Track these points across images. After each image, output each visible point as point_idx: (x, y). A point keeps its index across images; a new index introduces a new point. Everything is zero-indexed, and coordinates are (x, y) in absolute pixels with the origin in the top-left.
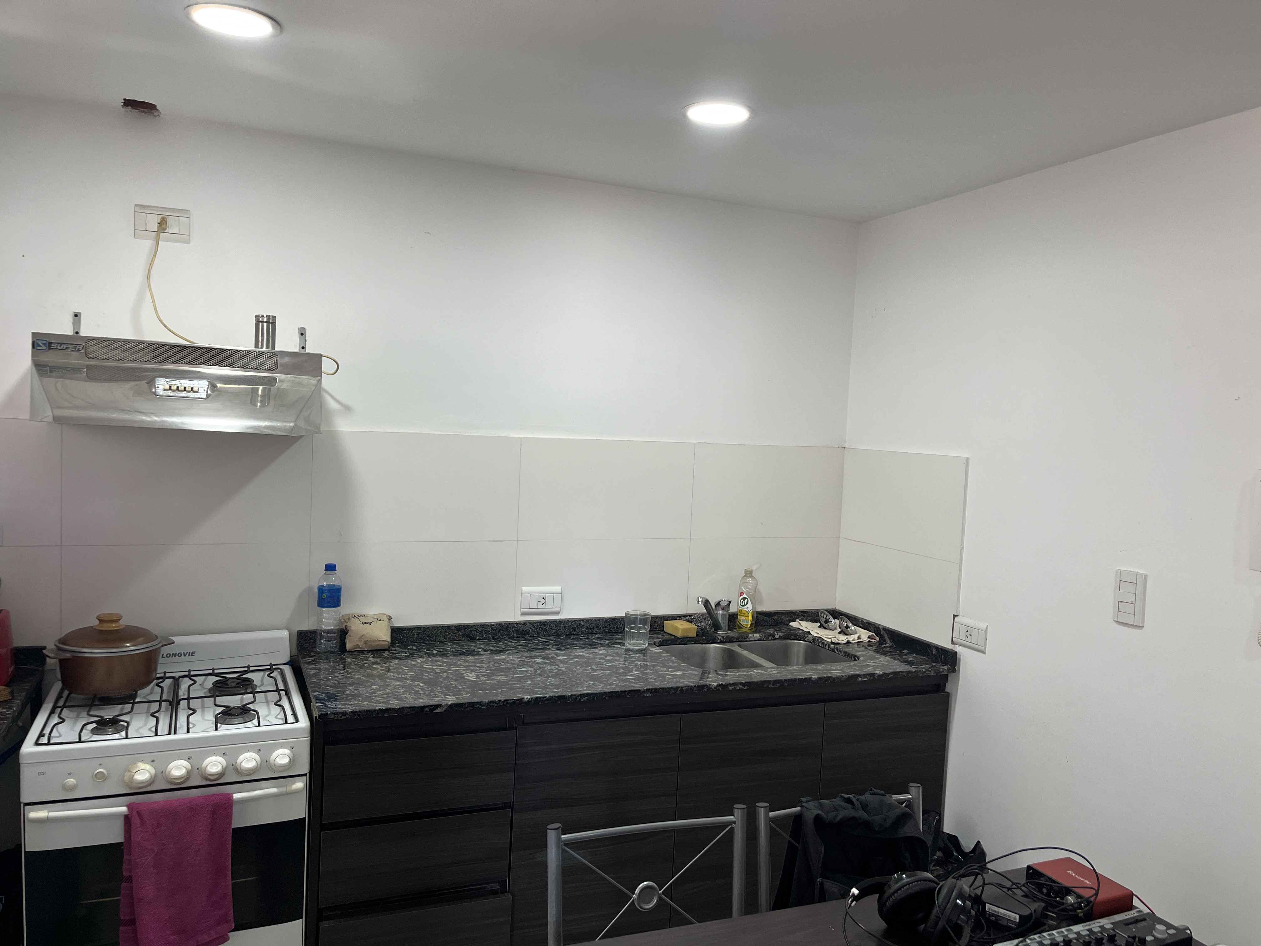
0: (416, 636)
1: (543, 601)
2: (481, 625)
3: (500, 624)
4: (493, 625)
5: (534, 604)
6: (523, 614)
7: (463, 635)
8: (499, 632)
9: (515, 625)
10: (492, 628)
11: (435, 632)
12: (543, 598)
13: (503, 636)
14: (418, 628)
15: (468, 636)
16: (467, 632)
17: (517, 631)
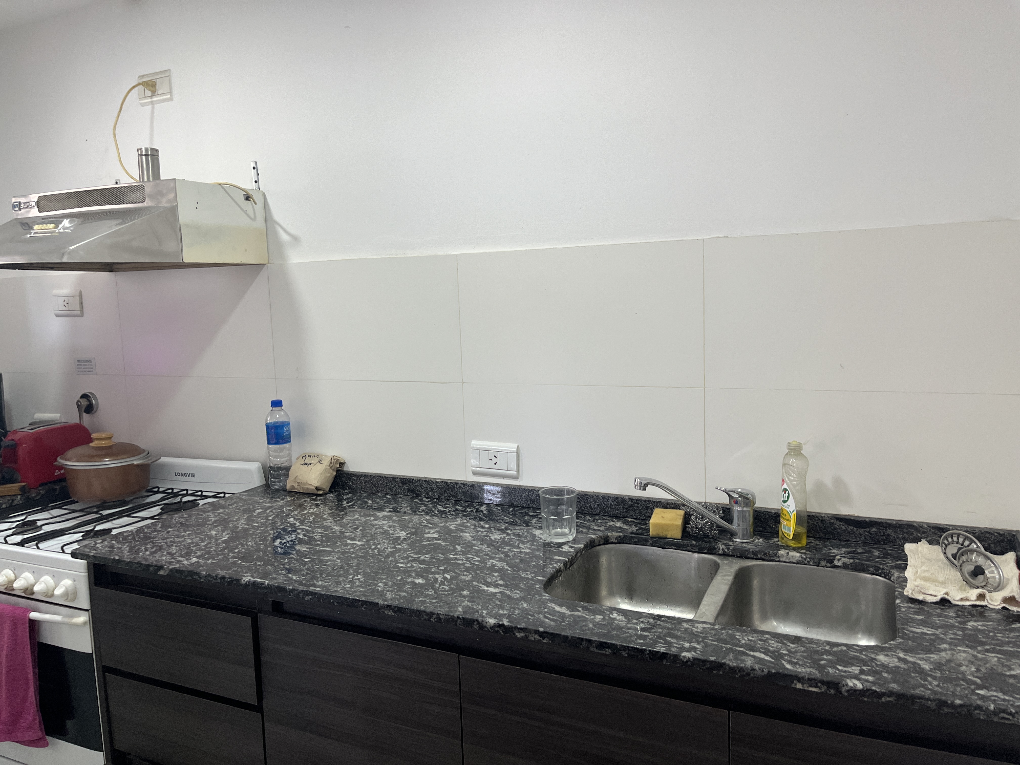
0: (363, 484)
1: (495, 460)
2: (425, 481)
3: (446, 483)
4: (438, 482)
5: (485, 464)
6: (475, 473)
7: (409, 490)
8: (445, 491)
9: (462, 486)
10: (437, 486)
11: (381, 482)
12: (495, 456)
13: (450, 497)
14: (365, 475)
15: (413, 491)
16: (412, 486)
17: (464, 493)
